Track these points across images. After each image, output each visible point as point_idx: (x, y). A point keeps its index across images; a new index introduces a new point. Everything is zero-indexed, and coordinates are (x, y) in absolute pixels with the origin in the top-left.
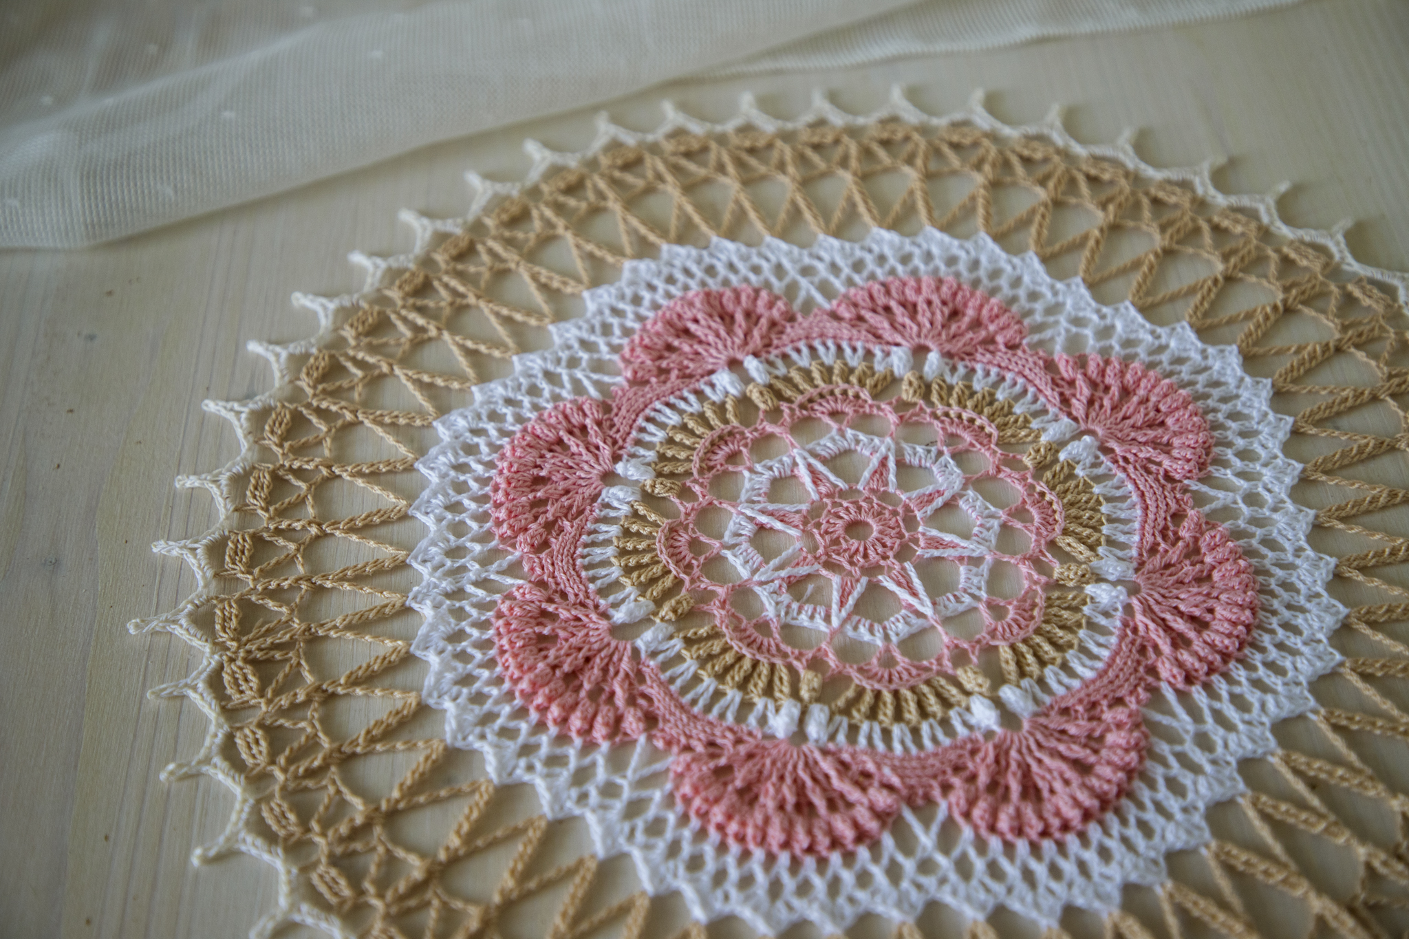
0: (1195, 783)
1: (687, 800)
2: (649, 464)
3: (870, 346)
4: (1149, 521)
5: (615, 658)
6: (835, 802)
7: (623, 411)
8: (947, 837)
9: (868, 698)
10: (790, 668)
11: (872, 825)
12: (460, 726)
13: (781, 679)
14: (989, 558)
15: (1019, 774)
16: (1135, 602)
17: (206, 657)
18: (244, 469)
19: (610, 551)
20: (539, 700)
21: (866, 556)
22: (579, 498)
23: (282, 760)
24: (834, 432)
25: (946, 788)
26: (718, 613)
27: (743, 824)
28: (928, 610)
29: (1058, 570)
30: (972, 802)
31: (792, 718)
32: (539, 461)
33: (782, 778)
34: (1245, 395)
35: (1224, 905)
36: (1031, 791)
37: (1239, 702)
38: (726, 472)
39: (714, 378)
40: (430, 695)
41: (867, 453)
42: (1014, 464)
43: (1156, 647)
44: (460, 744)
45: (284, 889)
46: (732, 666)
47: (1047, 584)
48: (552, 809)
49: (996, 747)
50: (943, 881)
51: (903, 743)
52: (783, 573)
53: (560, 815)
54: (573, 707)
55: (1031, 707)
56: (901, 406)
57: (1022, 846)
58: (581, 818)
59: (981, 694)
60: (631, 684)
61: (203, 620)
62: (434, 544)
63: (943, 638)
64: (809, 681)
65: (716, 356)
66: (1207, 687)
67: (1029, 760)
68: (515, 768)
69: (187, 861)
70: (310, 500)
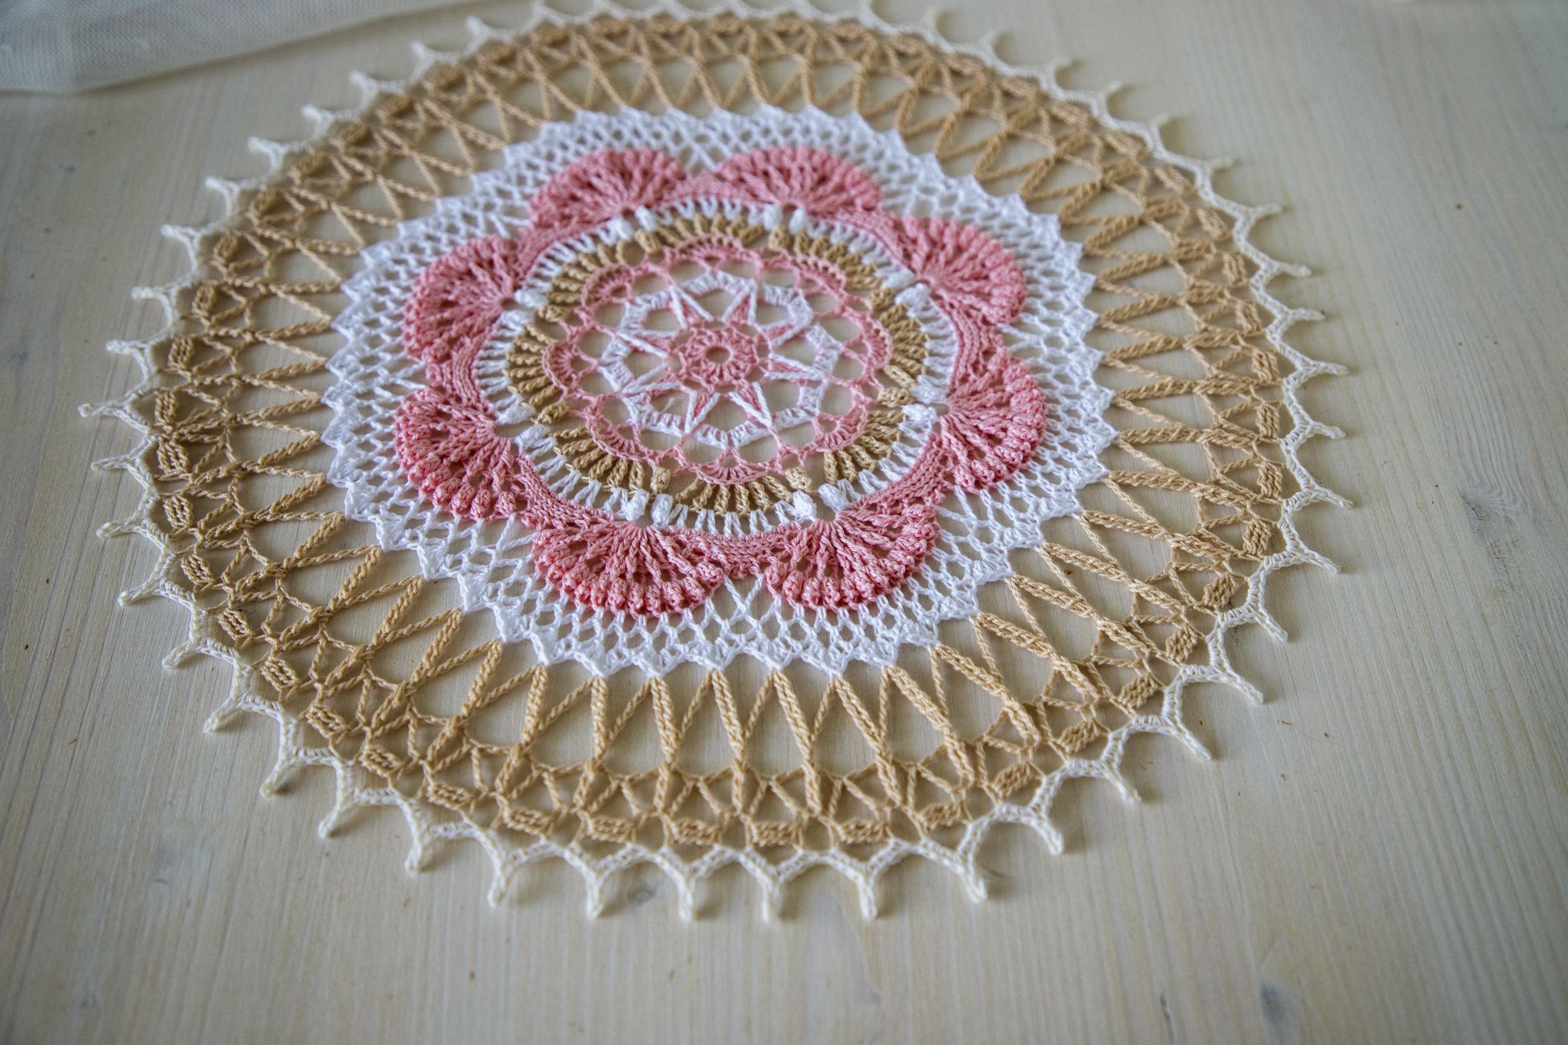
0: (971, 567)
1: (544, 568)
2: (544, 294)
3: (747, 203)
4: (964, 356)
5: (496, 452)
6: (669, 574)
7: (527, 249)
8: (760, 604)
9: (708, 491)
10: (645, 465)
11: (697, 592)
12: (357, 502)
13: (636, 474)
14: (825, 381)
15: (826, 554)
16: (943, 422)
17: (145, 436)
18: (193, 284)
19: (502, 365)
20: (426, 483)
21: (721, 376)
22: (480, 320)
23: (202, 523)
24: (707, 274)
25: (764, 565)
26: (587, 415)
27: (589, 588)
28: (767, 421)
29: (882, 392)
30: (783, 577)
31: (640, 505)
32: (448, 288)
33: (627, 552)
34: (1059, 256)
35: (981, 663)
36: (834, 569)
37: (1018, 504)
38: (610, 304)
39: (609, 224)
40: (334, 476)
41: (733, 292)
42: (857, 305)
43: (955, 459)
44: (356, 516)
45: (193, 626)
46: (596, 461)
47: (871, 404)
48: (429, 572)
49: (809, 533)
50: (753, 638)
51: (732, 527)
52: (648, 388)
53: (435, 577)
54: (455, 490)
55: (844, 502)
56: (768, 254)
57: (821, 613)
58: (453, 579)
59: (803, 491)
60: (507, 473)
61: (145, 408)
62: (351, 352)
63: (779, 444)
64: (660, 475)
65: (613, 206)
66: (993, 491)
67: (837, 545)
68: (400, 537)
69: (114, 602)
70: (248, 313)
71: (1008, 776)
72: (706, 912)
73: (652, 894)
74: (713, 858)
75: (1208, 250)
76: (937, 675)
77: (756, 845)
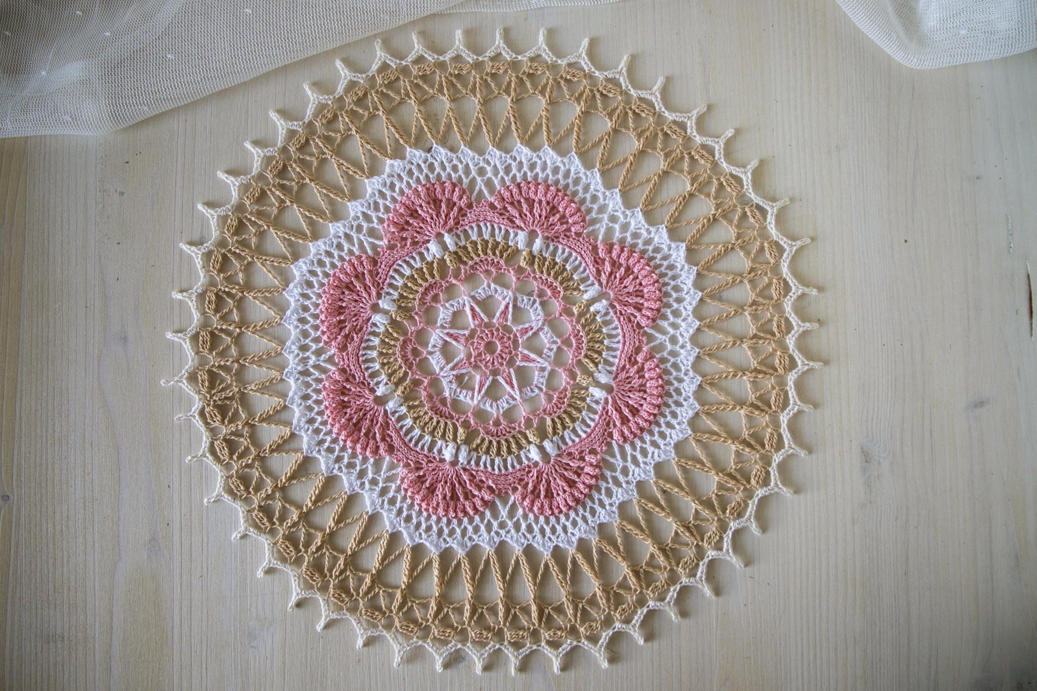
0: (617, 492)
1: (406, 490)
2: (394, 301)
3: (508, 228)
4: (625, 352)
5: (377, 414)
6: (468, 495)
7: (383, 266)
8: (512, 512)
9: (486, 444)
10: (454, 425)
11: (482, 507)
12: (309, 447)
13: (449, 430)
14: (549, 368)
15: (546, 485)
16: (609, 397)
17: (197, 405)
18: (203, 290)
19: (375, 354)
20: (343, 436)
21: (493, 363)
22: (361, 321)
23: (235, 457)
24: (485, 285)
25: (515, 489)
26: (423, 393)
27: (428, 504)
28: (518, 398)
29: (579, 377)
30: (524, 499)
31: (452, 454)
32: (341, 297)
33: (446, 482)
34: (684, 275)
35: (617, 549)
36: (549, 495)
37: (644, 452)
38: (431, 307)
39: (428, 245)
40: (295, 429)
41: (500, 298)
42: (569, 313)
43: (614, 424)
44: (310, 455)
45: (242, 520)
46: (428, 422)
47: (573, 385)
48: (350, 490)
49: (538, 470)
50: (508, 532)
51: (499, 467)
52: (454, 373)
53: (353, 493)
54: (358, 441)
55: (556, 451)
56: (520, 270)
57: (542, 519)
58: (362, 495)
59: (536, 444)
60: (383, 429)
61: (192, 378)
62: (293, 343)
63: (523, 412)
64: (462, 433)
65: (430, 231)
66: (632, 444)
67: (551, 478)
68: (333, 469)
69: (202, 501)
70: (235, 311)
71: (623, 610)
72: (487, 668)
73: (464, 659)
74: (490, 649)
75: (766, 274)
76: (595, 556)
77: (509, 642)
